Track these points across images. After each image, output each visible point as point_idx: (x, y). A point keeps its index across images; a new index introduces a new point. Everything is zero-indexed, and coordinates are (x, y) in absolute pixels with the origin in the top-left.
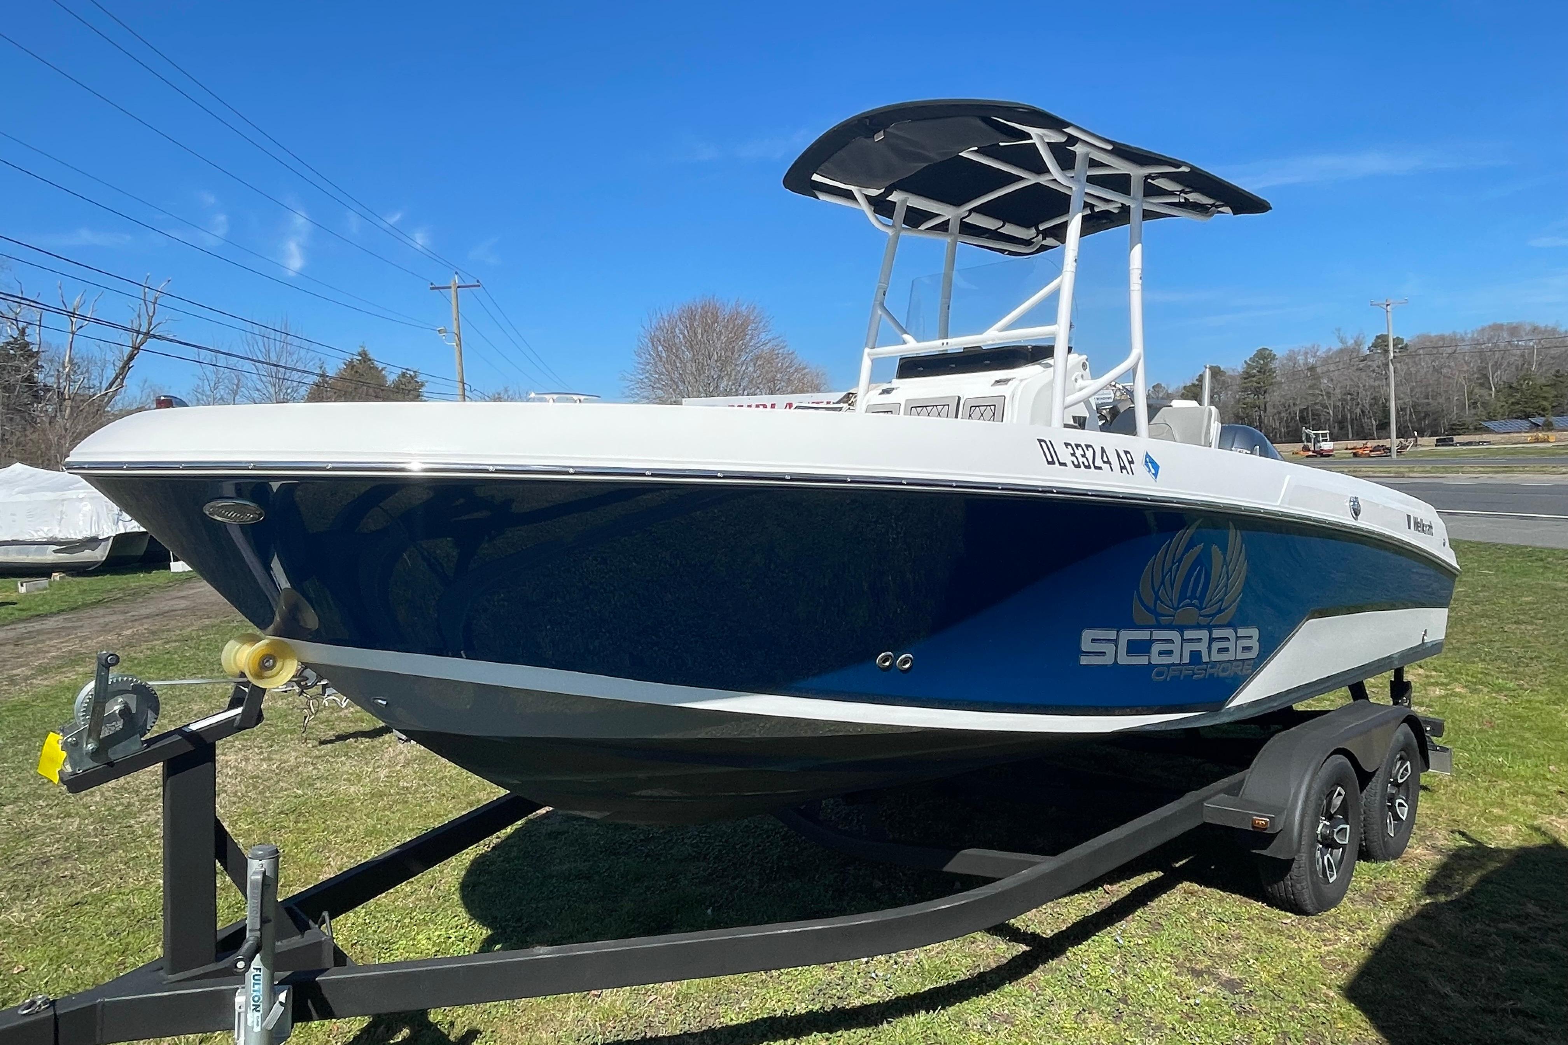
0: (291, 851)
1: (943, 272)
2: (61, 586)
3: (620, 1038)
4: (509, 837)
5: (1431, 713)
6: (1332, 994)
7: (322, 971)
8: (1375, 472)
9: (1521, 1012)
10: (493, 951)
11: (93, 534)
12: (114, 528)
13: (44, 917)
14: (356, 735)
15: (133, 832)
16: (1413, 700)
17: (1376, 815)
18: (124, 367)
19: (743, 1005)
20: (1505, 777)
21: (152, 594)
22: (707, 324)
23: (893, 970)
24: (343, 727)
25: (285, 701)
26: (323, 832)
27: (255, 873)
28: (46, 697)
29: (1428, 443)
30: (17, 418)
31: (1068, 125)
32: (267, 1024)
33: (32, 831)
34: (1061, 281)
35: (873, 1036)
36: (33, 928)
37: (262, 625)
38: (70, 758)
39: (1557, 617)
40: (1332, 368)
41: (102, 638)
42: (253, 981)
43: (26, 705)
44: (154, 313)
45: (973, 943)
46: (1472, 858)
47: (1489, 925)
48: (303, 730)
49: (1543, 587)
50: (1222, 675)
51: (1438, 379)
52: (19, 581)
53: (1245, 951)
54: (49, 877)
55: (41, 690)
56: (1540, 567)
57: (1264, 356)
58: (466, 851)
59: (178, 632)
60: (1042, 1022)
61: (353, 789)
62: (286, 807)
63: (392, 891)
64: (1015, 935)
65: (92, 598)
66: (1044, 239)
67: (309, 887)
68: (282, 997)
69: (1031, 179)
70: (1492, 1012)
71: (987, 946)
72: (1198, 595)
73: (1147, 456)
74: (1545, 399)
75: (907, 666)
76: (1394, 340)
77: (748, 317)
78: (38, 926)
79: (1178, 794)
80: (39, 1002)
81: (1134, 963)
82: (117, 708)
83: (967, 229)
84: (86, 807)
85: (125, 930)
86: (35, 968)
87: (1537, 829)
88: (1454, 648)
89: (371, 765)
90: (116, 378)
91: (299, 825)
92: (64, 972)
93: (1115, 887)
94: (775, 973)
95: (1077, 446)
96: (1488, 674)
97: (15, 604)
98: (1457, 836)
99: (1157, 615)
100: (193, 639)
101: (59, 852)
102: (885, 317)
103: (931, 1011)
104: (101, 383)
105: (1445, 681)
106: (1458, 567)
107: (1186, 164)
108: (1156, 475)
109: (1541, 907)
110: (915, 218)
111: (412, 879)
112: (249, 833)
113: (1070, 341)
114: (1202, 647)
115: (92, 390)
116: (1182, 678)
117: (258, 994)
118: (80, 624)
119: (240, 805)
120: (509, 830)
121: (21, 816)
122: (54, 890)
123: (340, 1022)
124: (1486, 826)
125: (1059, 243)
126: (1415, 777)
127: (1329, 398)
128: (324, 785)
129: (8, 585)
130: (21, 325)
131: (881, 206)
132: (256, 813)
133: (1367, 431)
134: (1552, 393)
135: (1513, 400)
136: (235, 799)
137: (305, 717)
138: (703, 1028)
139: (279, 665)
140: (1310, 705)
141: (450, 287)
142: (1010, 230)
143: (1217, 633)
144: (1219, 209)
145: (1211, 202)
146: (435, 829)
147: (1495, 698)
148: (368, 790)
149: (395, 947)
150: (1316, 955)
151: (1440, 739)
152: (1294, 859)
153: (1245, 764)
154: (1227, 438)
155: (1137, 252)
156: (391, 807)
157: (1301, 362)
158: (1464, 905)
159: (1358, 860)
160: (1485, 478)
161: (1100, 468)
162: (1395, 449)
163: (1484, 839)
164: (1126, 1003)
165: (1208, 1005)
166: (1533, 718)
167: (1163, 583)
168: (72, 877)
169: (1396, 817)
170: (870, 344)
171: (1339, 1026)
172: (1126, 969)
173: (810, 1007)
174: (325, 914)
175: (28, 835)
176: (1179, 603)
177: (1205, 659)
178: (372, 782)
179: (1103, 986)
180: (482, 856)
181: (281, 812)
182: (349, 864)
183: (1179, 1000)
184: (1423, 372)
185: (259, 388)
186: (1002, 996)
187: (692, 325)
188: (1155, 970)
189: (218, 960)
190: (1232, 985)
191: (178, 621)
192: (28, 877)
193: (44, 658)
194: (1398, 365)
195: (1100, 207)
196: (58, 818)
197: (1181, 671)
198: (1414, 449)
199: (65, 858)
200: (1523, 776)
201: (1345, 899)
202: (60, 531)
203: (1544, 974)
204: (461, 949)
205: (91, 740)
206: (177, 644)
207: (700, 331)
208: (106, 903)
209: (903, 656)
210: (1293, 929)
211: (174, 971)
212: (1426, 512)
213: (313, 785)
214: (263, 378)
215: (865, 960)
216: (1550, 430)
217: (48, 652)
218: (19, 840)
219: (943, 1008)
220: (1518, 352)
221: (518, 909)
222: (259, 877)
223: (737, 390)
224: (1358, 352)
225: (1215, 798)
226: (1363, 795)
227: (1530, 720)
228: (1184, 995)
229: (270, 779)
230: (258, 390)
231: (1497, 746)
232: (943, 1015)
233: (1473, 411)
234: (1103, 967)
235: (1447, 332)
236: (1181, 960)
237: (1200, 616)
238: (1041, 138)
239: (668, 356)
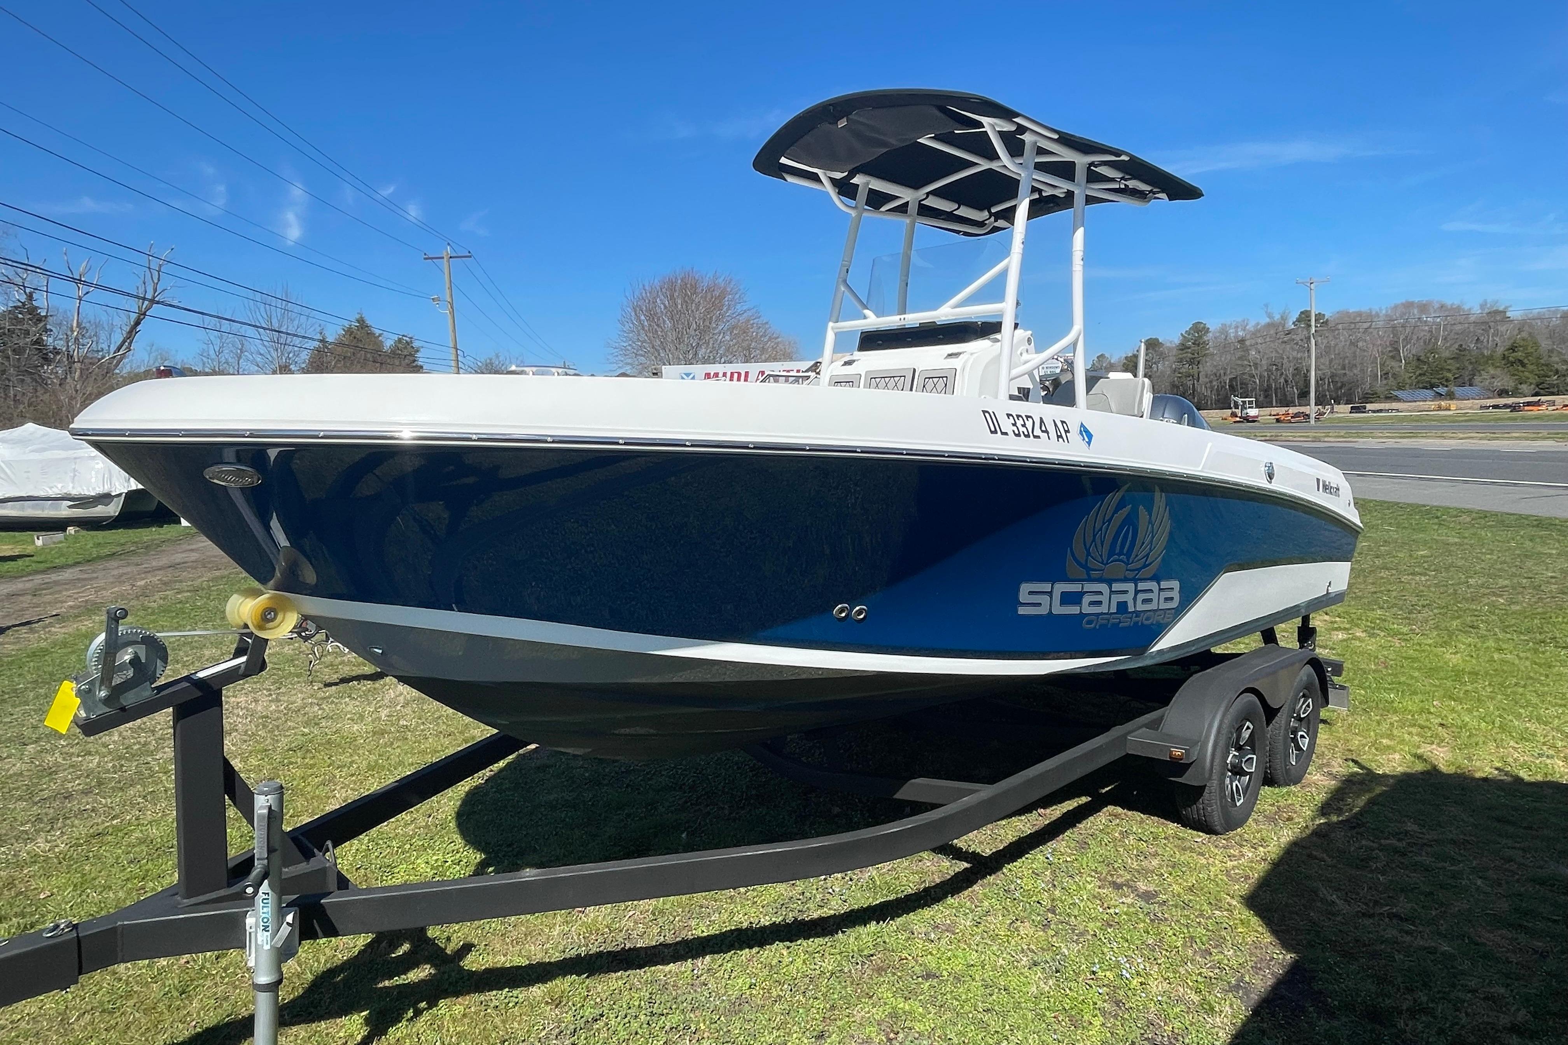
0: (299, 785)
1: (902, 251)
2: (75, 538)
3: (601, 949)
4: (501, 770)
5: (1334, 654)
6: (1235, 903)
7: (326, 895)
8: (1295, 437)
9: (1396, 916)
10: (487, 874)
11: (106, 490)
12: (126, 485)
13: (68, 847)
14: (358, 678)
15: (150, 769)
16: (1317, 643)
17: (1280, 746)
18: (130, 332)
19: (713, 918)
20: (1395, 712)
21: (164, 548)
22: (686, 294)
23: (848, 886)
24: (346, 671)
25: (291, 647)
26: (329, 767)
27: (261, 808)
28: (64, 644)
29: (1343, 410)
30: (28, 379)
31: (1017, 115)
32: (276, 943)
33: (54, 769)
34: (1009, 262)
35: (829, 944)
36: (57, 857)
37: (263, 580)
38: (84, 704)
39: (1447, 569)
40: (1259, 341)
41: (116, 589)
42: (262, 905)
43: (45, 652)
44: (159, 280)
45: (920, 861)
46: (1362, 783)
47: (1373, 842)
48: (308, 673)
49: (1437, 541)
50: (1146, 622)
51: (1354, 353)
52: (35, 534)
53: (1161, 867)
54: (71, 811)
55: (60, 637)
56: (1436, 524)
57: (1199, 329)
58: (462, 783)
59: (190, 583)
60: (980, 930)
61: (356, 727)
62: (293, 745)
63: (393, 820)
64: (958, 854)
65: (106, 551)
66: (996, 221)
67: (316, 817)
68: (290, 918)
69: (984, 165)
70: (1371, 916)
71: (933, 864)
72: (1125, 551)
73: (1082, 425)
74: (1449, 371)
75: (862, 617)
76: (1316, 315)
77: (725, 289)
78: (62, 856)
79: (1105, 728)
80: (62, 926)
81: (1062, 877)
82: (127, 658)
83: (925, 211)
84: (106, 746)
85: (144, 859)
86: (61, 893)
87: (1419, 757)
88: (1357, 597)
89: (373, 705)
90: (124, 342)
91: (307, 761)
92: (88, 896)
93: (1048, 811)
94: (742, 890)
95: (1018, 416)
96: (1385, 620)
97: (32, 556)
98: (1351, 764)
99: (1088, 570)
100: (203, 589)
101: (81, 787)
102: (848, 294)
103: (881, 922)
104: (109, 346)
105: (1348, 626)
106: (1361, 525)
107: (1127, 154)
108: (1089, 443)
109: (1419, 825)
110: (876, 200)
111: (412, 809)
112: (259, 769)
113: (1016, 317)
114: (1129, 598)
115: (101, 353)
116: (1109, 626)
117: (266, 915)
118: (95, 575)
119: (251, 743)
120: (502, 764)
121: (43, 755)
122: (76, 822)
123: (345, 939)
124: (1376, 755)
125: (1009, 225)
126: (1316, 711)
127: (1256, 368)
128: (330, 723)
129: (25, 538)
130: (28, 290)
131: (845, 189)
132: (266, 750)
133: (1289, 398)
134: (1455, 365)
135: (1420, 372)
136: (245, 737)
137: (311, 662)
138: (678, 939)
139: (280, 617)
140: (1227, 648)
141: (443, 258)
142: (964, 212)
143: (1142, 586)
144: (1157, 195)
145: (1149, 188)
146: (432, 765)
147: (1390, 641)
148: (370, 728)
149: (397, 871)
150: (1223, 869)
151: (1340, 678)
152: (1205, 786)
153: (1165, 701)
154: (1159, 407)
155: (1079, 235)
156: (392, 743)
157: (1232, 335)
158: (1354, 824)
159: (1263, 785)
160: (1391, 443)
161: (1038, 437)
162: (1313, 416)
163: (1373, 766)
164: (1054, 912)
165: (1126, 914)
166: (1422, 659)
167: (1094, 540)
168: (93, 811)
169: (1299, 748)
170: (834, 319)
171: (1239, 930)
172: (1056, 883)
173: (774, 919)
174: (329, 843)
175: (51, 772)
176: (1108, 559)
177: (1131, 609)
178: (373, 721)
179: (1034, 898)
180: (476, 787)
181: (290, 749)
182: (353, 796)
183: (1101, 910)
184: (1341, 345)
185: (262, 352)
186: (945, 908)
187: (672, 296)
188: (1081, 883)
189: (230, 885)
190: (1147, 897)
191: (189, 572)
192: (52, 811)
193: (61, 608)
194: (1319, 338)
195: (1047, 192)
196: (78, 756)
197: (1109, 620)
198: (1331, 416)
199: (85, 793)
200: (1410, 711)
201: (1250, 820)
202: (73, 488)
203: (1417, 884)
204: (456, 872)
205: (103, 688)
206: (189, 594)
207: (679, 301)
208: (126, 834)
209: (857, 608)
210: (1204, 847)
211: (189, 897)
212: (1333, 475)
213: (318, 724)
214: (266, 343)
215: (823, 877)
216: (1452, 399)
217: (65, 602)
218: (40, 777)
219: (892, 919)
220: (1427, 328)
221: (510, 835)
222: (265, 811)
223: (714, 358)
224: (1284, 326)
225: (1136, 733)
226: (1269, 728)
227: (1420, 662)
228: (1106, 905)
229: (278, 719)
230: (261, 354)
231: (1389, 684)
232: (891, 926)
233: (1385, 382)
234: (1035, 882)
235: (1364, 309)
236: (1104, 875)
237: (1127, 570)
238: (993, 126)
239: (650, 325)
